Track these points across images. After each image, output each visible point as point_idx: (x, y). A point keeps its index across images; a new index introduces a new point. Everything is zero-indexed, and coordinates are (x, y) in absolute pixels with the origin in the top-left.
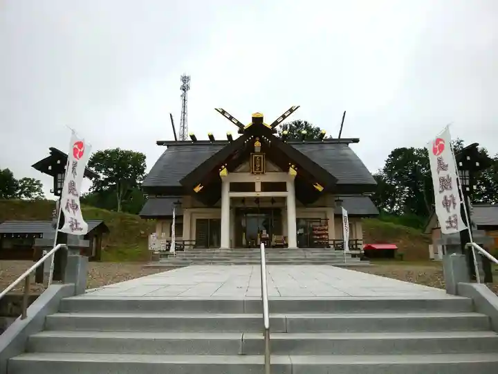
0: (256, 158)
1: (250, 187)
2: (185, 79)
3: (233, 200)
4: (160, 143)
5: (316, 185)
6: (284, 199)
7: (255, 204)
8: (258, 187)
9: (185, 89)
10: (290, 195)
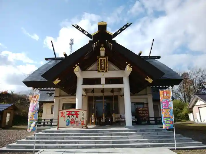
0: (101, 60)
1: (97, 81)
5: (148, 78)
7: (101, 93)
8: (103, 81)
9: (71, 44)
10: (126, 87)
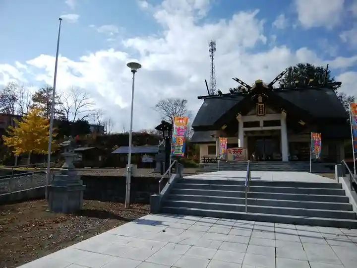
0: (259, 106)
2: (212, 44)
3: (246, 132)
4: (199, 98)
5: (300, 121)
6: (280, 131)
8: (262, 124)
9: (213, 50)
10: (283, 128)
